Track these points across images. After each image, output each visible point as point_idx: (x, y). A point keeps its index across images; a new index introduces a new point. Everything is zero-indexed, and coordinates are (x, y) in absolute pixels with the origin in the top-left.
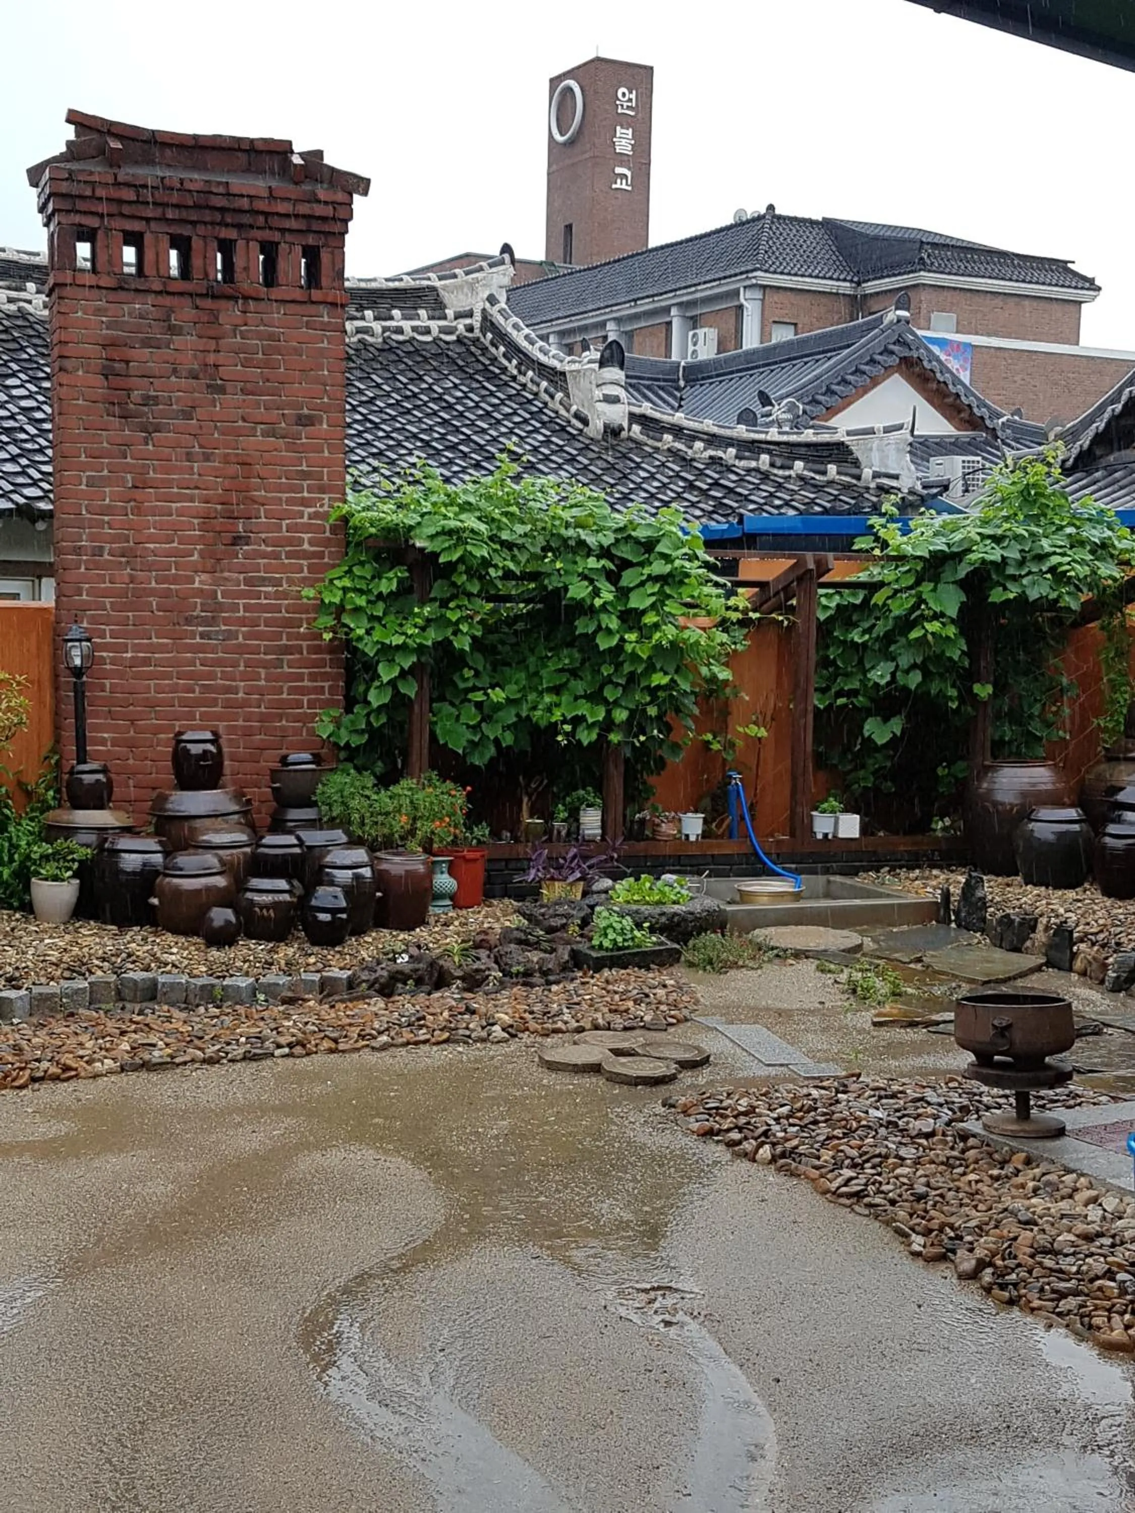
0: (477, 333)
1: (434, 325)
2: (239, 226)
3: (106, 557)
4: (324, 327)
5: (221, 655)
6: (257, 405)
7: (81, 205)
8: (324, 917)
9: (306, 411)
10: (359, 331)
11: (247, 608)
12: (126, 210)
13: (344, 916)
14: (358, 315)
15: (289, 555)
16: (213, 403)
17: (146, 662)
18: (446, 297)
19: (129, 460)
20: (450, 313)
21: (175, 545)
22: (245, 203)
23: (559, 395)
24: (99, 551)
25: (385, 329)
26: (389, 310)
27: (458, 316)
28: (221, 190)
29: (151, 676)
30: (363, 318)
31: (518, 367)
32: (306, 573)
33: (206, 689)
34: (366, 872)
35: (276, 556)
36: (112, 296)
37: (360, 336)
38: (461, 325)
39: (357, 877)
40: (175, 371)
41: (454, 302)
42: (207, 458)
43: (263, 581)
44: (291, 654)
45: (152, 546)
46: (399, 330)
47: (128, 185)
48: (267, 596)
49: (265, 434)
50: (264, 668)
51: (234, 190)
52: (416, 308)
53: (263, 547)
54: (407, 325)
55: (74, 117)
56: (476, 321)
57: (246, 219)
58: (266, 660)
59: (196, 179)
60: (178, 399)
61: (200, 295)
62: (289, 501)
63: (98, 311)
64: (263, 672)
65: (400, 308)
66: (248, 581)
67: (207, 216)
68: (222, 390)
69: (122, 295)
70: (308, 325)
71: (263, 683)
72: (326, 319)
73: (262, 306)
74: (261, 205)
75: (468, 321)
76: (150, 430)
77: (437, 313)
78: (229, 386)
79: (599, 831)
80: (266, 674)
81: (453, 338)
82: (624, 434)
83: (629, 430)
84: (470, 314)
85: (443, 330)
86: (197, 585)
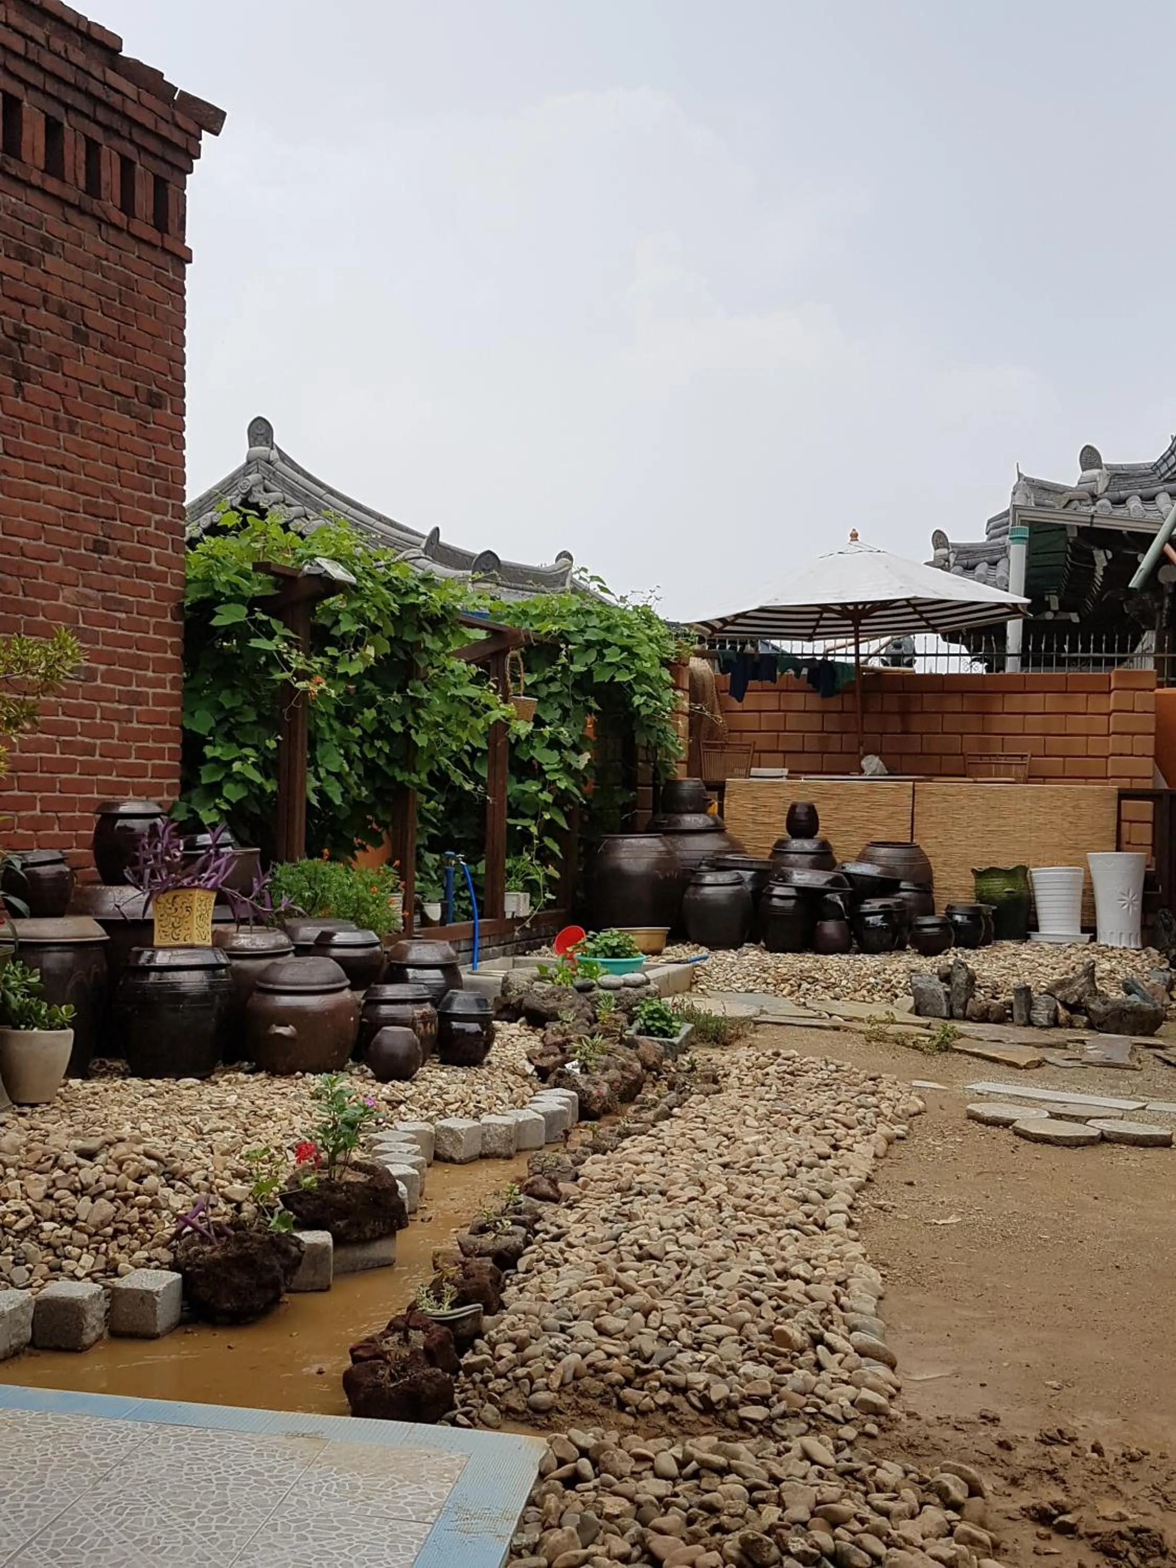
2: (105, 128)
5: (81, 701)
6: (114, 368)
9: (154, 388)
11: (105, 639)
15: (139, 573)
16: (78, 355)
21: (42, 543)
22: (118, 101)
28: (99, 74)
33: (66, 747)
35: (129, 572)
42: (72, 428)
43: (118, 605)
44: (140, 705)
45: (21, 541)
48: (121, 624)
49: (121, 409)
50: (118, 721)
51: (110, 80)
53: (119, 559)
57: (115, 122)
58: (118, 710)
60: (47, 341)
62: (140, 502)
64: (116, 726)
66: (105, 603)
69: (3, 182)
71: (115, 741)
74: (131, 109)
76: (20, 376)
78: (91, 336)
80: (120, 729)
86: (60, 602)
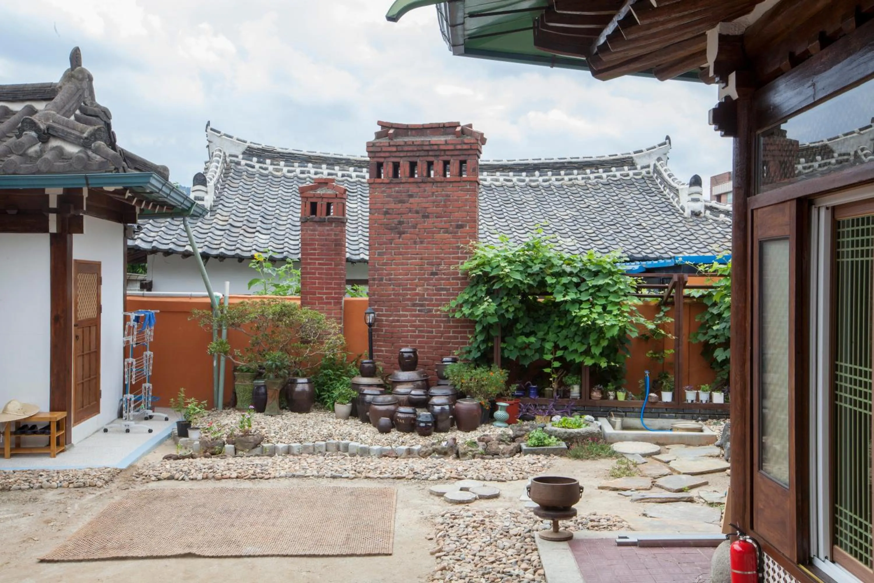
0: (651, 174)
1: (631, 173)
2: (435, 156)
3: (384, 281)
4: (468, 190)
5: (426, 318)
6: (441, 221)
7: (378, 155)
8: (422, 425)
9: (460, 223)
10: (596, 177)
11: (436, 300)
12: (394, 154)
13: (430, 424)
14: (596, 171)
15: (453, 279)
16: (424, 222)
17: (398, 321)
18: (636, 160)
19: (393, 245)
20: (639, 167)
21: (409, 276)
22: (435, 147)
23: (676, 199)
24: (382, 280)
25: (608, 176)
26: (610, 168)
27: (643, 168)
28: (427, 143)
29: (399, 326)
30: (598, 172)
31: (664, 188)
32: (459, 286)
33: (420, 331)
34: (447, 407)
35: (448, 279)
36: (388, 186)
37: (596, 180)
38: (644, 172)
39: (443, 409)
40: (410, 211)
41: (640, 162)
42: (422, 242)
43: (442, 289)
45: (401, 277)
46: (615, 176)
47: (393, 146)
48: (444, 295)
49: (444, 233)
51: (432, 143)
52: (623, 166)
53: (443, 276)
54: (618, 174)
55: (380, 123)
56: (651, 169)
57: (437, 153)
59: (418, 139)
60: (411, 221)
61: (420, 183)
62: (453, 258)
63: (383, 192)
64: (442, 325)
65: (615, 167)
66: (437, 290)
67: (422, 153)
68: (428, 217)
69: (392, 185)
70: (461, 190)
71: (442, 329)
72: (468, 187)
73: (443, 185)
74: (442, 147)
75: (647, 170)
76: (401, 233)
77: (633, 167)
78: (430, 215)
79: (578, 395)
81: (640, 177)
82: (702, 215)
83: (705, 213)
84: (648, 166)
85: (635, 174)
86: (417, 291)
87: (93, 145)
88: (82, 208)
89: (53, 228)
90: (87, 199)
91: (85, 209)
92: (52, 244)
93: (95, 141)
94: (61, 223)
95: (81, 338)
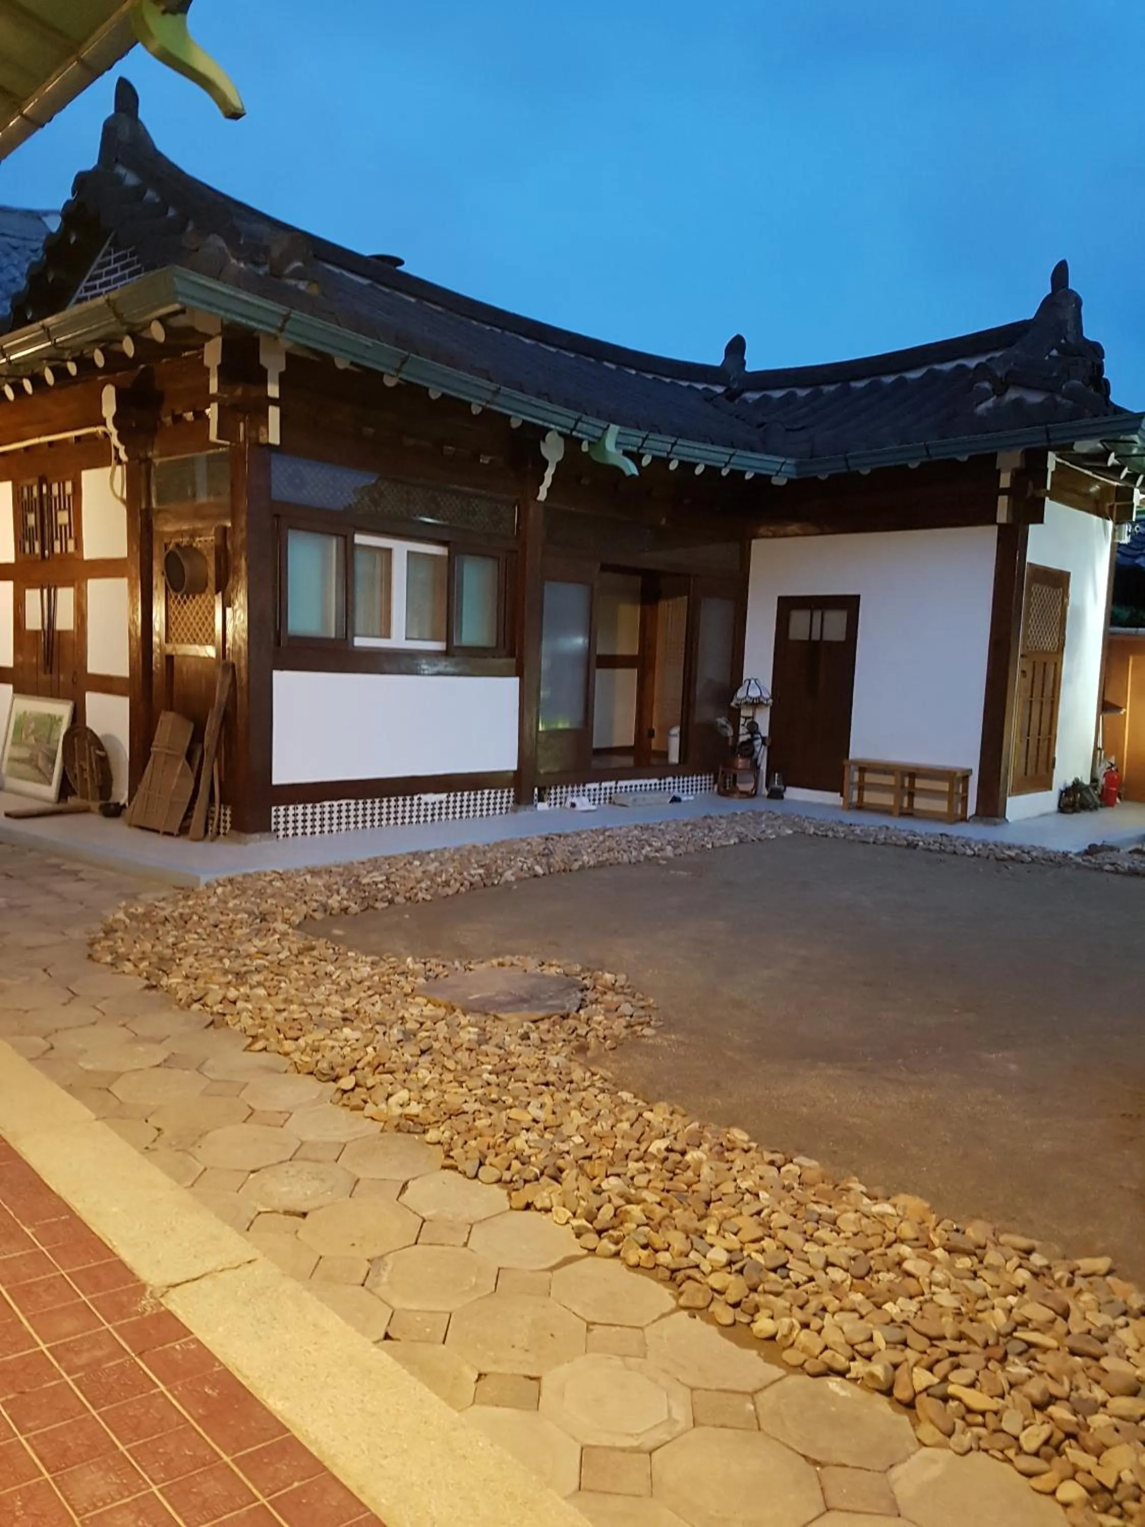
87: (1064, 387)
88: (1045, 486)
89: (1002, 517)
90: (1052, 473)
91: (1049, 487)
92: (999, 540)
93: (1069, 379)
94: (1013, 509)
95: (1029, 674)
